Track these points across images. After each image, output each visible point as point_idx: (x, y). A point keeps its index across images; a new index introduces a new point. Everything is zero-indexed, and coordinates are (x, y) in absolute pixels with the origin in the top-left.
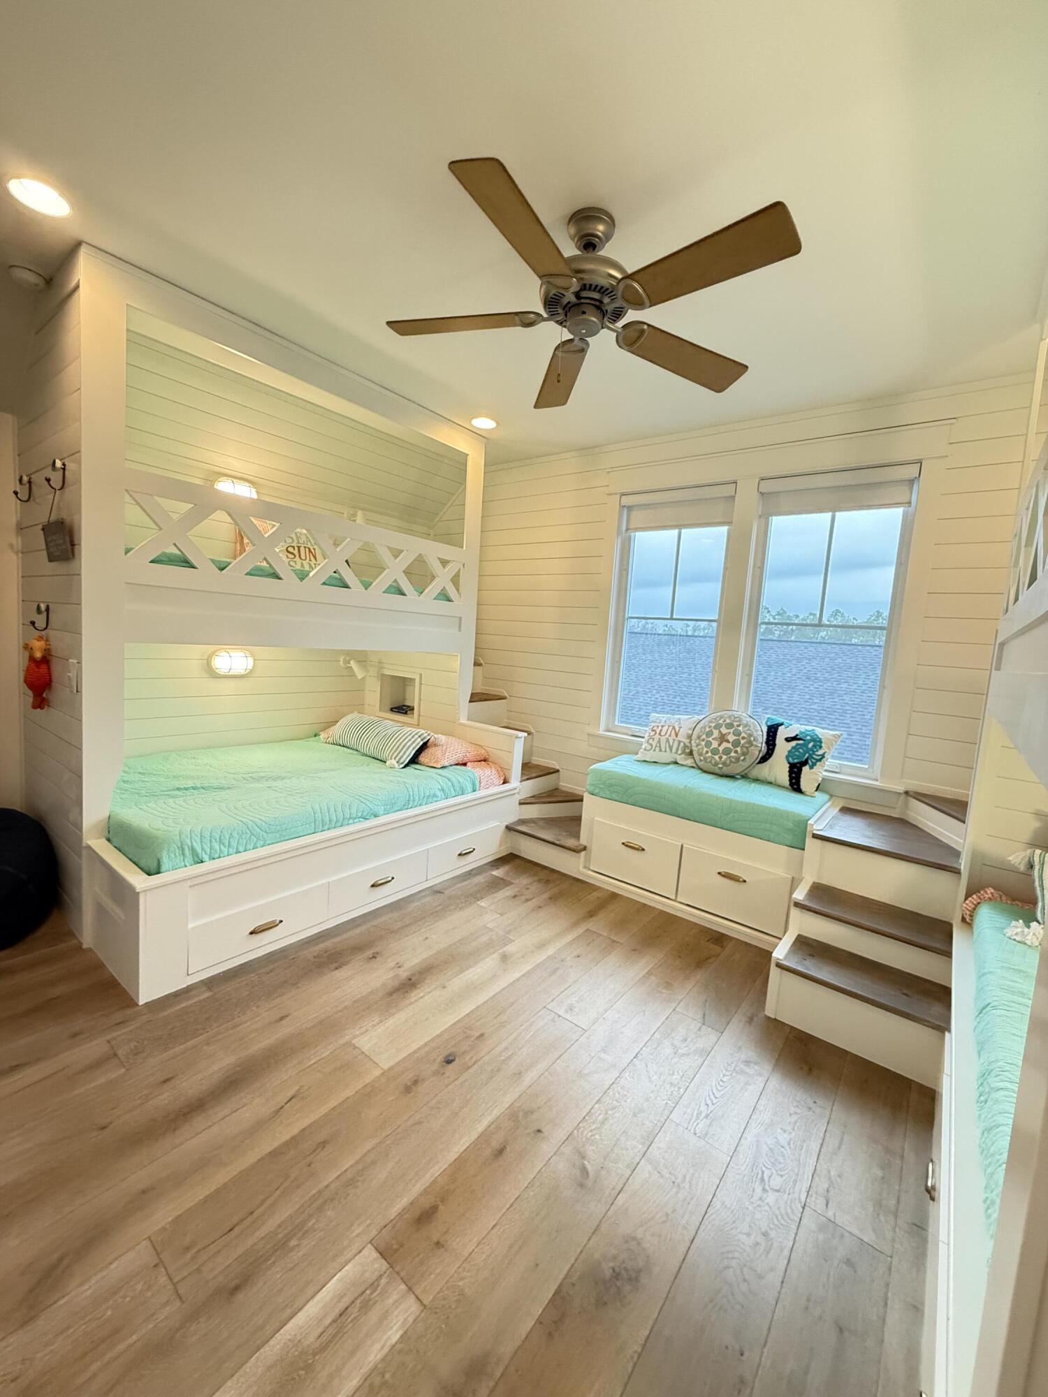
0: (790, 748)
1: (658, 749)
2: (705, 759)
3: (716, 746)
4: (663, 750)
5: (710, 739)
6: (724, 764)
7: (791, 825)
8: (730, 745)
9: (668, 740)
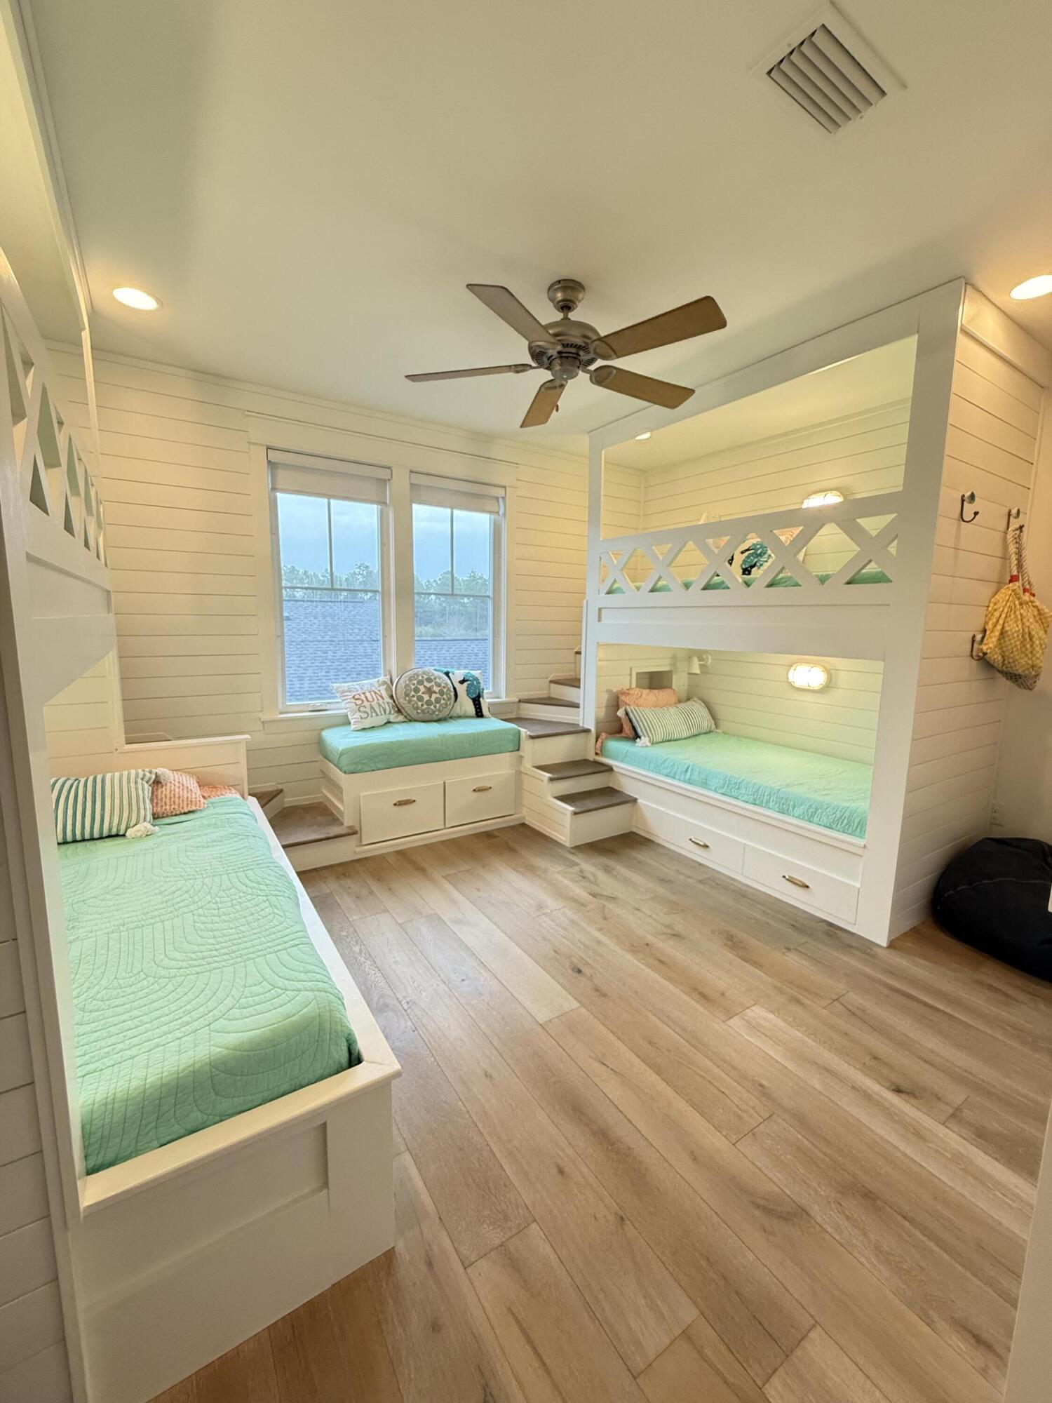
0: (466, 688)
1: (374, 714)
2: (423, 711)
3: (428, 698)
4: (379, 714)
5: (420, 694)
6: (439, 711)
7: (511, 737)
8: (438, 695)
9: (379, 705)
